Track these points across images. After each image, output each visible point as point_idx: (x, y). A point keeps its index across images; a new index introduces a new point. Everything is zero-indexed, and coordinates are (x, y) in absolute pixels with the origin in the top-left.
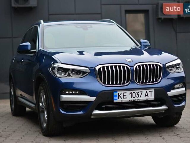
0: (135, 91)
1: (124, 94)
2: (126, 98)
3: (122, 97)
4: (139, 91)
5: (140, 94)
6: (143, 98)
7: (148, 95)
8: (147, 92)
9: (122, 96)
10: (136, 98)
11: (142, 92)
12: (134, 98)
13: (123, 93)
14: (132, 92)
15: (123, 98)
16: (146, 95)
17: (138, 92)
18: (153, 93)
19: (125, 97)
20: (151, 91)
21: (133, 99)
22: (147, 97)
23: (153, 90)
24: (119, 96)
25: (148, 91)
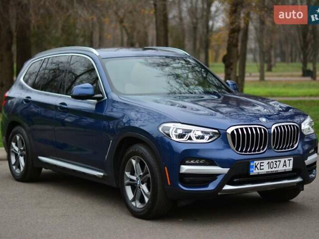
3: (259, 168)
4: (277, 160)
5: (278, 163)
6: (281, 168)
7: (286, 165)
8: (285, 161)
9: (258, 166)
10: (274, 169)
11: (280, 161)
12: (271, 168)
13: (261, 163)
14: (270, 161)
16: (284, 165)
17: (276, 162)
18: (292, 162)
19: (262, 168)
21: (270, 170)
22: (285, 167)
23: (292, 158)
24: (256, 167)
25: (287, 159)
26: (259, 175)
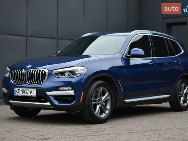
0: (25, 89)
1: (19, 90)
5: (27, 91)
6: (29, 94)
7: (32, 93)
8: (31, 90)
10: (25, 94)
11: (28, 90)
14: (23, 89)
16: (31, 93)
19: (19, 92)
20: (34, 90)
21: (23, 94)
24: (16, 91)
26: (18, 96)
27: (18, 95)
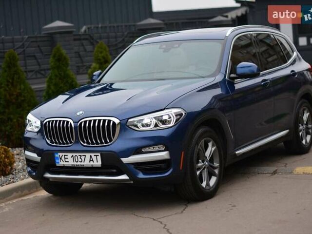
0: (78, 154)
1: (66, 157)
2: (68, 162)
3: (64, 160)
4: (82, 154)
5: (83, 158)
6: (87, 163)
7: (92, 160)
8: (91, 156)
9: (63, 158)
10: (79, 163)
11: (85, 156)
12: (77, 162)
13: (65, 155)
14: (74, 155)
15: (66, 162)
17: (81, 156)
18: (99, 158)
20: (97, 156)
21: (75, 163)
22: (92, 163)
23: (99, 154)
24: (61, 159)
25: (93, 155)
26: (64, 167)
27: (64, 165)
